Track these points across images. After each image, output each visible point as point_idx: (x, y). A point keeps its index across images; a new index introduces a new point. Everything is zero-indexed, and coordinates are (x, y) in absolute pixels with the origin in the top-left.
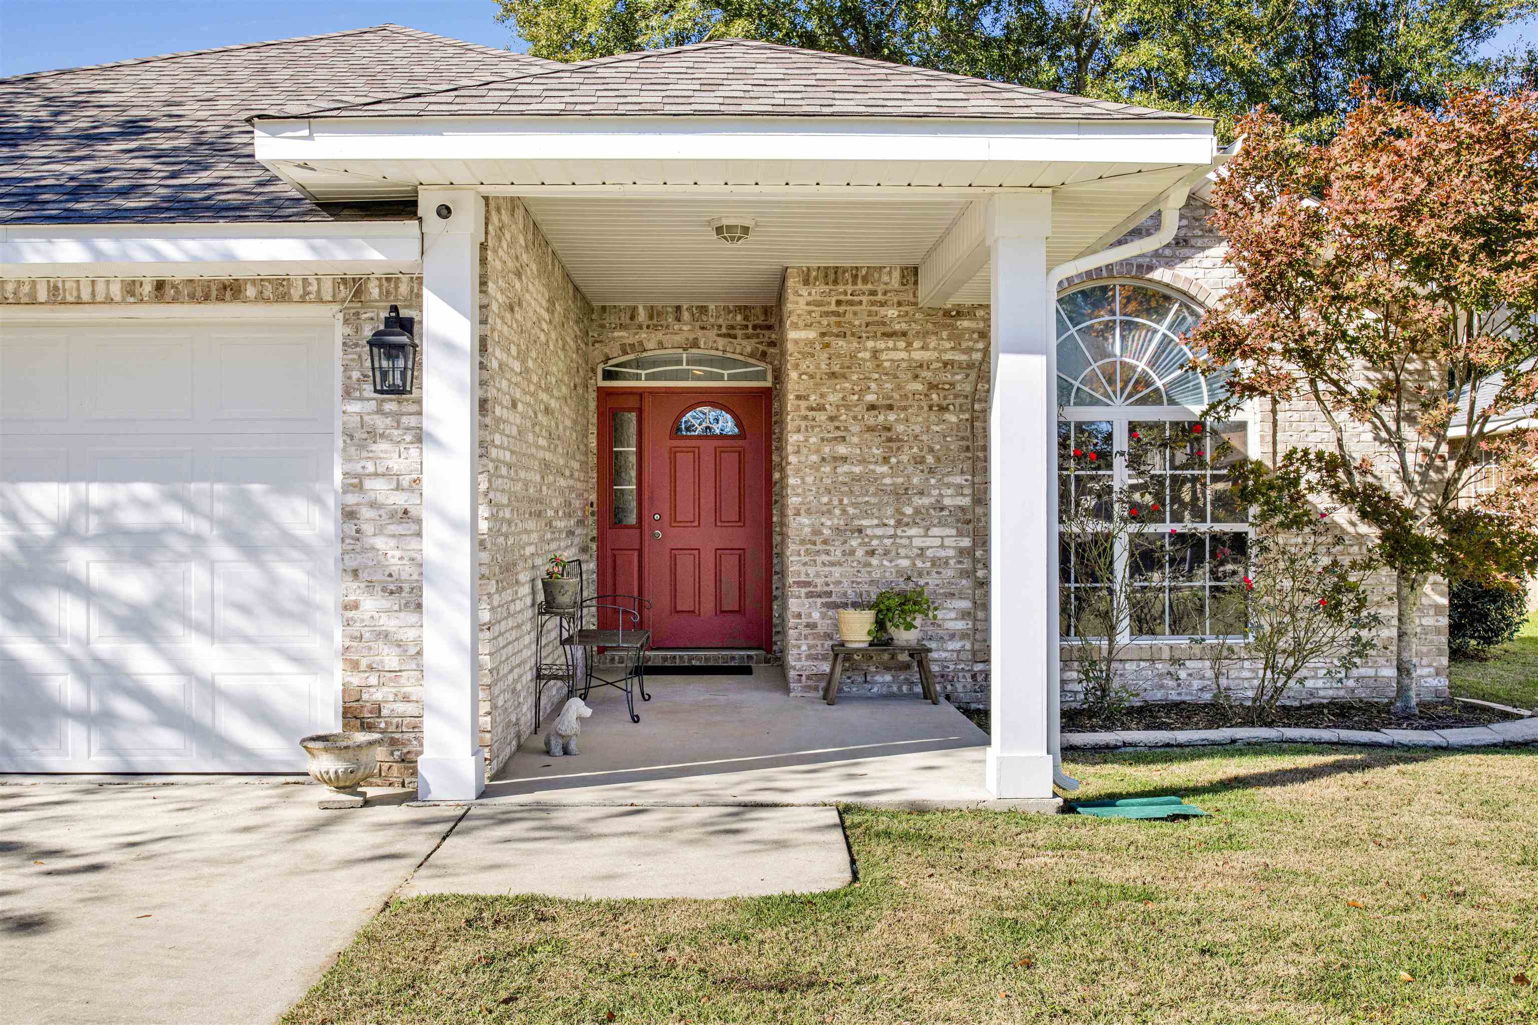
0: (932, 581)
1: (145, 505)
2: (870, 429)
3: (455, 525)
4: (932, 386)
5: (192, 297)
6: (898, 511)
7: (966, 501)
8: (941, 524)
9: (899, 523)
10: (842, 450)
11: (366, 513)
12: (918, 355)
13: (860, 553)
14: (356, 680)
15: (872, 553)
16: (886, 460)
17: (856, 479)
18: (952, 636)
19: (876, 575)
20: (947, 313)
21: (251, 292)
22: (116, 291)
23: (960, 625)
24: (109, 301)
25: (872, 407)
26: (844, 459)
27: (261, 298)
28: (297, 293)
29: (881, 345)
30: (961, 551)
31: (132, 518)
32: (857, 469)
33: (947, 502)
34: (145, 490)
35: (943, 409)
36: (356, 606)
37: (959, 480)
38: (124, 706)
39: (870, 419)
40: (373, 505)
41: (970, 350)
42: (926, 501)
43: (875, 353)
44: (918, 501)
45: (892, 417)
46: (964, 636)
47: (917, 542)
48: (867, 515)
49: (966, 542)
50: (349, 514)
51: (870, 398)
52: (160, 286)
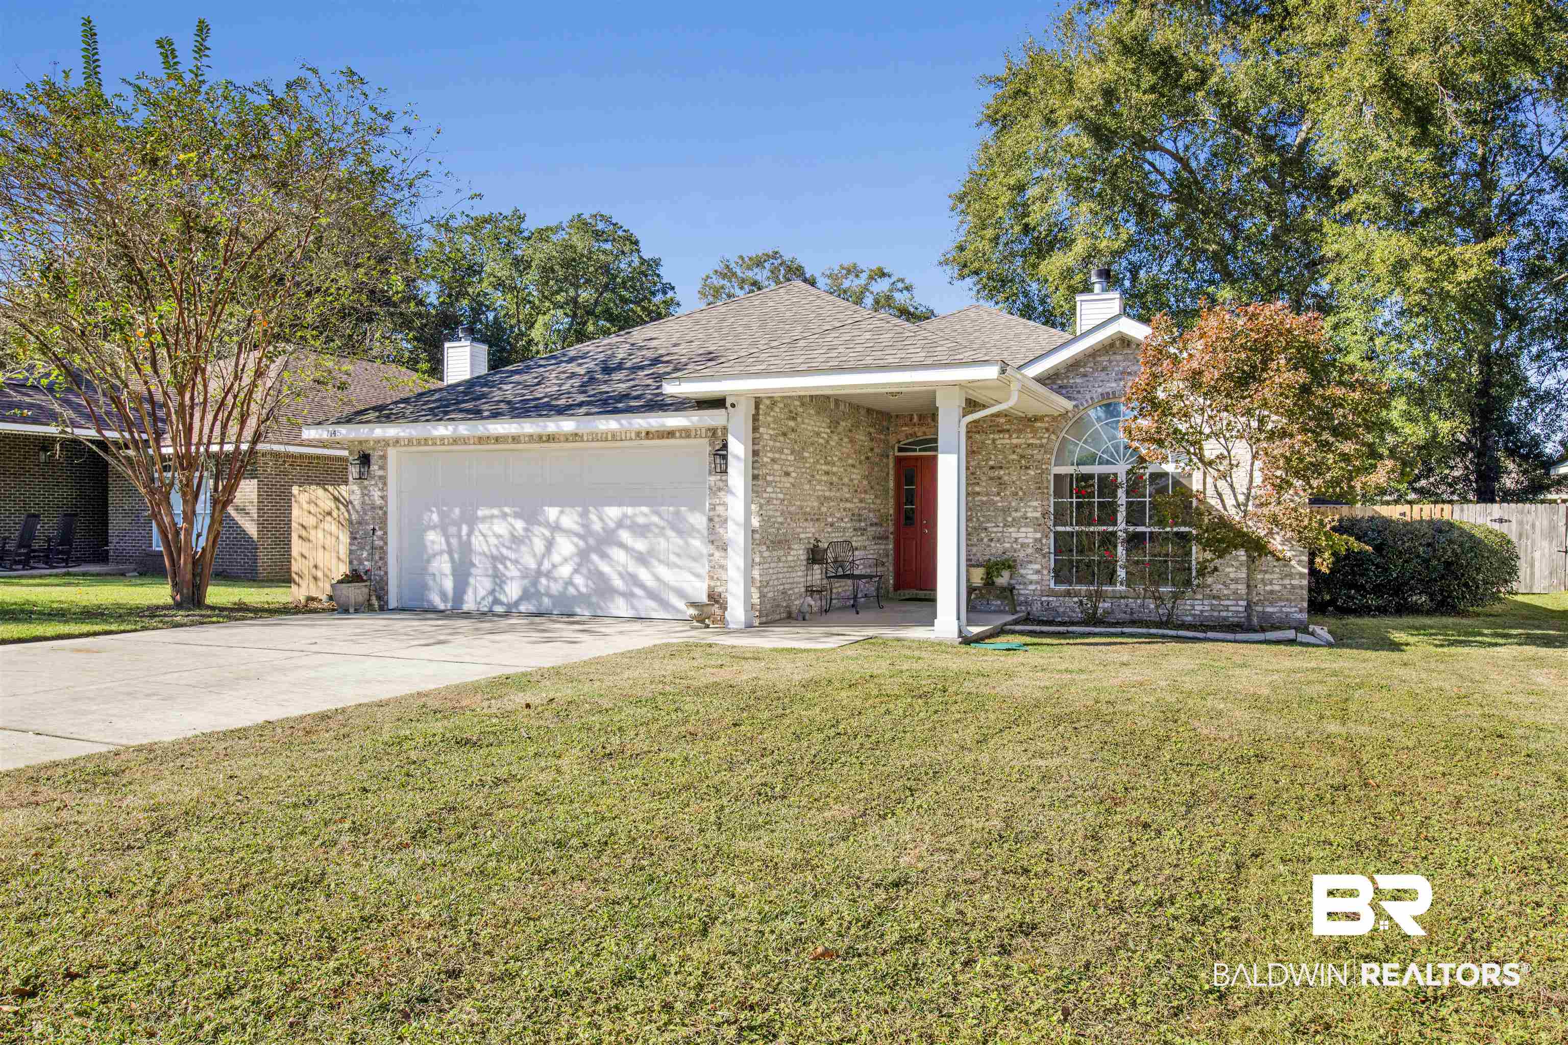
0: (1022, 554)
1: (646, 515)
2: (991, 479)
3: (737, 524)
4: (1022, 457)
5: (658, 438)
6: (1005, 520)
7: (1038, 515)
8: (1026, 526)
9: (1005, 526)
10: (977, 489)
11: (716, 519)
12: (1015, 441)
13: (985, 540)
14: (712, 584)
15: (991, 540)
16: (999, 494)
17: (983, 503)
18: (1031, 583)
19: (993, 551)
20: (1029, 420)
21: (678, 434)
22: (633, 436)
23: (1035, 577)
24: (631, 439)
25: (992, 468)
26: (978, 494)
27: (681, 437)
28: (693, 434)
29: (997, 436)
30: (1036, 540)
31: (641, 520)
32: (985, 499)
33: (1029, 515)
34: (645, 509)
35: (1027, 468)
36: (712, 555)
37: (1035, 504)
38: (638, 591)
39: (992, 474)
40: (719, 516)
41: (1042, 438)
42: (1018, 514)
43: (994, 440)
44: (1014, 514)
45: (1002, 472)
46: (1037, 583)
47: (1014, 535)
48: (989, 521)
49: (1038, 535)
50: (711, 520)
51: (991, 463)
52: (647, 433)
